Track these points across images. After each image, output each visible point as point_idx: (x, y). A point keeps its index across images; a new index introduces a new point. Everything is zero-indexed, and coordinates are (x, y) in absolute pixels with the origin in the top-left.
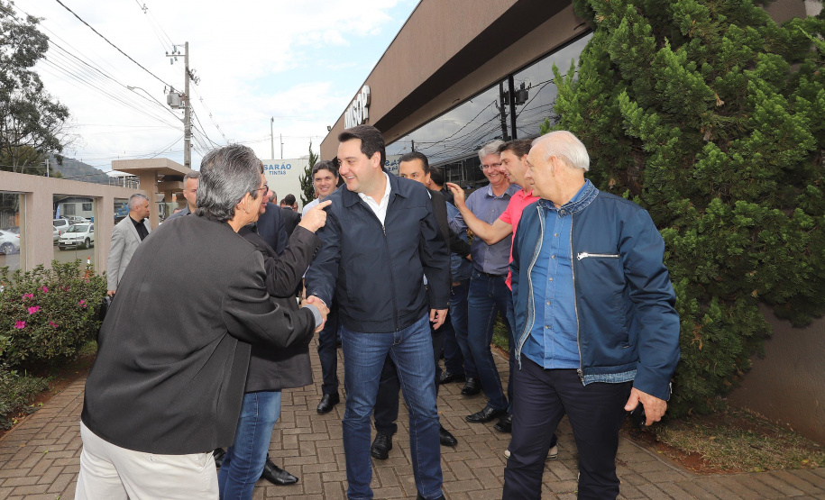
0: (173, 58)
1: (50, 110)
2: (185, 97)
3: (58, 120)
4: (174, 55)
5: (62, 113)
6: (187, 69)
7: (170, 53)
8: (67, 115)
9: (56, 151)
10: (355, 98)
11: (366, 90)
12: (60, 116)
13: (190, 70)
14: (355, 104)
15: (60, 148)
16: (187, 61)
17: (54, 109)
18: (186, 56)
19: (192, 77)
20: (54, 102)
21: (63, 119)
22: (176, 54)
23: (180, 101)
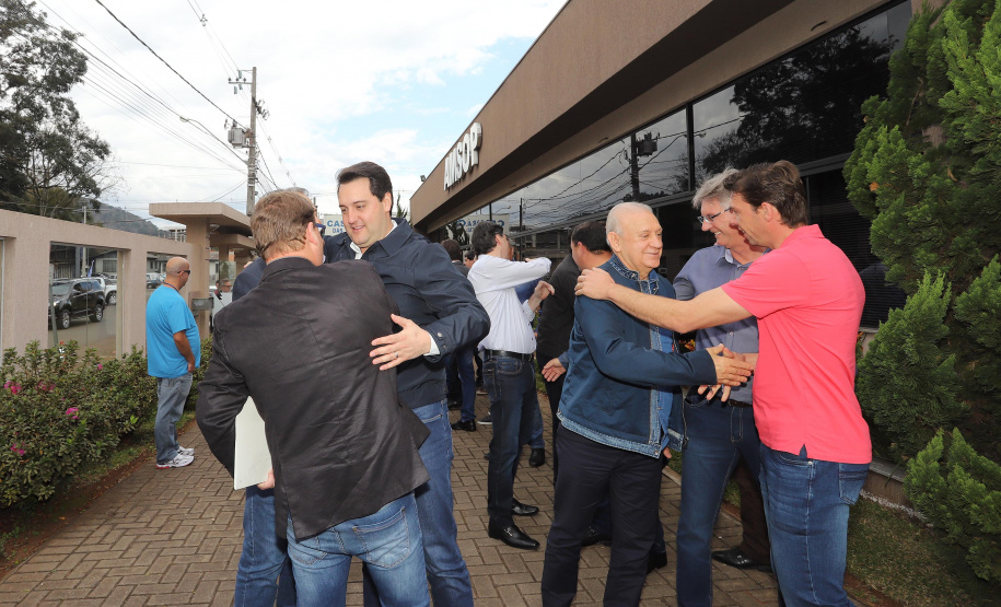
0: (237, 85)
1: (87, 146)
2: (250, 134)
3: (96, 158)
4: (237, 82)
5: (102, 150)
6: (254, 99)
7: (234, 80)
8: (107, 152)
9: (93, 196)
10: (461, 139)
11: (476, 129)
12: (99, 154)
13: (257, 100)
14: (460, 147)
15: (97, 192)
16: (254, 90)
17: (92, 145)
18: (254, 85)
19: (259, 109)
20: (92, 136)
21: (102, 158)
22: (241, 80)
23: (244, 138)
